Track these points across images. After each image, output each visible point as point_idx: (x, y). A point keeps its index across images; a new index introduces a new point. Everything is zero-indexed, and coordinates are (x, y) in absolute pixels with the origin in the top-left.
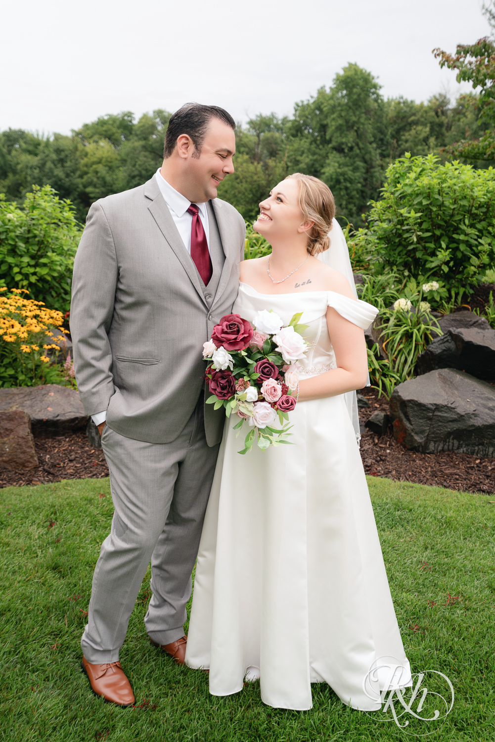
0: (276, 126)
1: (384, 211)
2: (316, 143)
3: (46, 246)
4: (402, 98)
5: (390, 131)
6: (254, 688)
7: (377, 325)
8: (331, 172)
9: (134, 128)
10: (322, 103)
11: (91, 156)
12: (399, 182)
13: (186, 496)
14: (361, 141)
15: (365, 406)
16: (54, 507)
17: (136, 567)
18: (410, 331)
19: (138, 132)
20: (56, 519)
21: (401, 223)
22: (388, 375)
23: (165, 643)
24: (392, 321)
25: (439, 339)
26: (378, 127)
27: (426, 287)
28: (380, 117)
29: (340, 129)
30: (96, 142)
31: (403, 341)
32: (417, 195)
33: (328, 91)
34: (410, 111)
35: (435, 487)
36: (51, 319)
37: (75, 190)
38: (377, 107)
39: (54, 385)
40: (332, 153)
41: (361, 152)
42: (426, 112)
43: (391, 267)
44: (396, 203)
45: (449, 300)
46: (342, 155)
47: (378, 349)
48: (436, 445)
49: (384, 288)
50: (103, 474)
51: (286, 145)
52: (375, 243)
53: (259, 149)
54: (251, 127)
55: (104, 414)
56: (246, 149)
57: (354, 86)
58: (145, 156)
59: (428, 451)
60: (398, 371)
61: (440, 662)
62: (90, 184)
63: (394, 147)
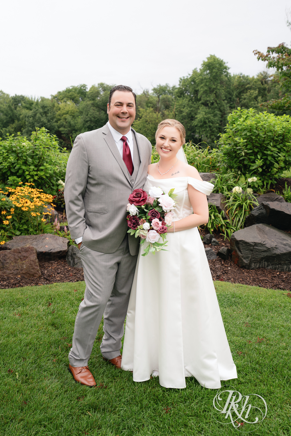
0: (168, 91)
1: (227, 139)
2: (192, 101)
3: (43, 160)
4: (241, 74)
5: (235, 93)
6: (156, 380)
7: (223, 201)
8: (201, 117)
9: (87, 93)
10: (195, 78)
11: (62, 110)
12: (234, 123)
13: (121, 281)
14: (218, 99)
15: (217, 244)
16: (51, 296)
17: (97, 315)
18: (241, 204)
19: (89, 96)
20: (52, 302)
21: (236, 145)
22: (229, 228)
23: (111, 358)
24: (232, 199)
25: (257, 208)
26: (228, 91)
27: (250, 180)
28: (229, 85)
29: (206, 93)
30: (66, 102)
31: (238, 209)
32: (245, 130)
33: (199, 71)
34: (246, 81)
35: (254, 286)
36: (46, 199)
37: (53, 129)
38: (227, 80)
39: (49, 234)
40: (201, 106)
41: (218, 106)
42: (256, 82)
43: (231, 169)
44: (233, 135)
45: (263, 187)
46: (207, 107)
47: (224, 214)
48: (255, 265)
49: (227, 181)
50: (75, 280)
51: (174, 102)
52: (222, 157)
53: (159, 104)
54: (154, 92)
55: (81, 238)
56: (152, 105)
57: (213, 68)
58: (93, 110)
59: (251, 268)
60: (235, 226)
61: (252, 368)
62: (62, 126)
63: (237, 102)
